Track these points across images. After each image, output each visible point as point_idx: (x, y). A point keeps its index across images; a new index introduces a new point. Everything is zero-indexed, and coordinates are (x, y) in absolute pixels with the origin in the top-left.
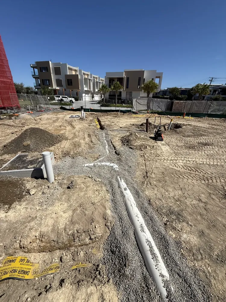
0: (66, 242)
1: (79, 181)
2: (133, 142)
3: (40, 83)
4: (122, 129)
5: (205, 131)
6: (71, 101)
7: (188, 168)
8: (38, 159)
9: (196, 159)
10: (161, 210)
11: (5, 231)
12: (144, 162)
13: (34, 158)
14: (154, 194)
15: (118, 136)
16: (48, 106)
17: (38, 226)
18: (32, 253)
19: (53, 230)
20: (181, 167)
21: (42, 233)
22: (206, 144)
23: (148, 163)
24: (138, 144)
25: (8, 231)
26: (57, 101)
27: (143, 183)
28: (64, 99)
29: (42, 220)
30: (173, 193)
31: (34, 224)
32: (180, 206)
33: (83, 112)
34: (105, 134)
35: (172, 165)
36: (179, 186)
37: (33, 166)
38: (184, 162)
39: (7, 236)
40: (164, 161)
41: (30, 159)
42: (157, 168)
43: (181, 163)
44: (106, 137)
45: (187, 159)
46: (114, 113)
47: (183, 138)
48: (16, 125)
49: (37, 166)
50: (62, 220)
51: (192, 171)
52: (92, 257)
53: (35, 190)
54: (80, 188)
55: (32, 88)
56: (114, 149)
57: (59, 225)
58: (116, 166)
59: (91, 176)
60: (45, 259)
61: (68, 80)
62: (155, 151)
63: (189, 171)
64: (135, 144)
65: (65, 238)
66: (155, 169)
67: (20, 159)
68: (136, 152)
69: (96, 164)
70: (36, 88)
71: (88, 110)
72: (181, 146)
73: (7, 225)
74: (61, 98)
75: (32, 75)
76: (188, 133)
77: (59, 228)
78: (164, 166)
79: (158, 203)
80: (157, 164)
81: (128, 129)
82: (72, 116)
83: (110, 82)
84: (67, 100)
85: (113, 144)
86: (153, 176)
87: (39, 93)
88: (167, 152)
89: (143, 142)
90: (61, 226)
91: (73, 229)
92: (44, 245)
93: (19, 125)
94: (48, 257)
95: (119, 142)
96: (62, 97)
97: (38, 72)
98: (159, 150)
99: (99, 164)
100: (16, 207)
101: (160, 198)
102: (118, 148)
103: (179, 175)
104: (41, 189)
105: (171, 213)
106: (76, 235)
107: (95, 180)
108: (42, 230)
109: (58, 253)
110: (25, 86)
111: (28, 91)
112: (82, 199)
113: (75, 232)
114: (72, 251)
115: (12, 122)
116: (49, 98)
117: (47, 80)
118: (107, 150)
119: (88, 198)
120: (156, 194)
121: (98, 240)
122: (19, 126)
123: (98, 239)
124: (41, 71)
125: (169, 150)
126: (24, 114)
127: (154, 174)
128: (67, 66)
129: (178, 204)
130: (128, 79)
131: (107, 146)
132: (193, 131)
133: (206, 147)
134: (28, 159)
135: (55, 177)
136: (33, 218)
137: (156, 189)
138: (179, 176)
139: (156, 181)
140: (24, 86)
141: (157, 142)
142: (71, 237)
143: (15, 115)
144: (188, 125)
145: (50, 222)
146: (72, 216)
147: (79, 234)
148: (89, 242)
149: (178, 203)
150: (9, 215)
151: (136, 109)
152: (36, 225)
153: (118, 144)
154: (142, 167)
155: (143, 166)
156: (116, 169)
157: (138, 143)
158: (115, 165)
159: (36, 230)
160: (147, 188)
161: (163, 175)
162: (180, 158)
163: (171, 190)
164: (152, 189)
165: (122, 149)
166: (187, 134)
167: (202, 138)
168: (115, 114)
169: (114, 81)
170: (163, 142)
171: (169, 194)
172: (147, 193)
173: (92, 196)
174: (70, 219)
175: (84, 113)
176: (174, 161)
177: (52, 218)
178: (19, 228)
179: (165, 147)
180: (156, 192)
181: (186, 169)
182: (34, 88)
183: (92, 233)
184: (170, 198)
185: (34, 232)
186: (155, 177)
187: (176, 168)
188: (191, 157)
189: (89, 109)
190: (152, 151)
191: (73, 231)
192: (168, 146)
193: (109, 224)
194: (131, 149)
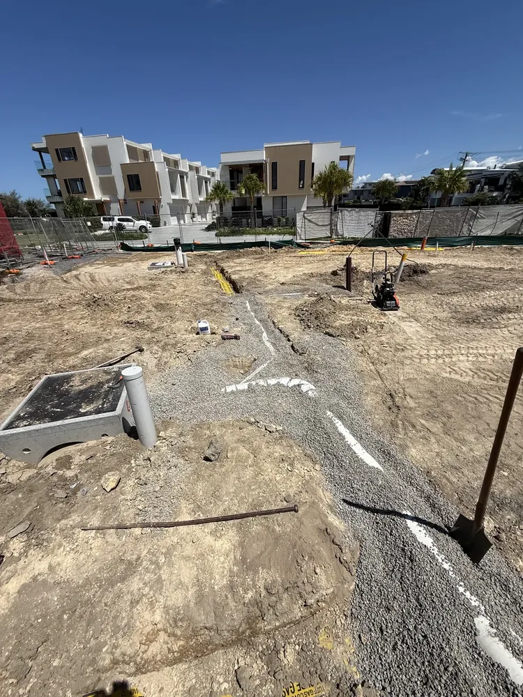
0: (240, 626)
1: (229, 437)
2: (332, 319)
3: (59, 188)
4: (286, 287)
5: (486, 277)
6: (142, 227)
7: (488, 373)
8: (101, 384)
9: (497, 349)
10: (469, 500)
11: (60, 618)
12: (372, 368)
13: (90, 383)
14: (434, 454)
15: (286, 305)
16: (89, 244)
17: (155, 592)
18: (149, 674)
19: (200, 598)
20: (471, 373)
21: (171, 611)
22: (503, 310)
23: (383, 370)
24: (343, 322)
25: (69, 618)
26: (107, 231)
27: (393, 425)
28: (125, 223)
29: (160, 569)
30: (480, 446)
31: (141, 585)
32: (513, 482)
33: (180, 252)
34: (249, 302)
35: (444, 369)
36: (486, 427)
37: (92, 406)
38: (470, 359)
39: (68, 631)
40: (422, 362)
41: (81, 388)
42: (409, 380)
43: (464, 363)
44: (255, 311)
45: (475, 352)
46: (253, 249)
47: (443, 299)
48: (18, 297)
49: (103, 404)
50: (216, 563)
51: (500, 381)
52: (323, 663)
53: (114, 475)
54: (239, 459)
55: (40, 202)
56: (284, 339)
57: (213, 581)
58: (307, 386)
59: (253, 420)
60: (188, 685)
61: (128, 176)
62: (388, 336)
63: (495, 383)
64: (337, 324)
65: (235, 616)
66: (408, 384)
67: (54, 390)
68: (344, 343)
69: (254, 383)
70: (51, 203)
71: (189, 248)
72: (446, 318)
73: (62, 597)
74: (118, 222)
75: (39, 170)
76: (450, 286)
77: (216, 587)
78: (428, 373)
79: (454, 480)
80: (406, 370)
81: (302, 287)
82: (153, 264)
83: (232, 177)
84: (133, 225)
85: (278, 328)
86: (412, 404)
87: (60, 213)
88: (419, 337)
89: (353, 315)
90: (220, 582)
91: (254, 586)
92: (183, 646)
93: (26, 298)
94: (197, 676)
95: (292, 322)
96: (119, 220)
97: (51, 162)
98: (398, 333)
99: (262, 382)
100: (74, 533)
101: (452, 463)
102: (295, 336)
103: (475, 396)
104: (130, 469)
105: (498, 505)
106: (266, 603)
107: (266, 429)
108: (168, 603)
109: (221, 661)
110: (24, 198)
111: (33, 209)
112: (253, 490)
113: (262, 596)
114: (261, 649)
115: (7, 291)
116: (89, 224)
117: (77, 180)
118: (268, 344)
119: (268, 485)
120: (438, 454)
121: (324, 604)
122: (28, 300)
123: (324, 602)
124: (59, 160)
125: (422, 331)
126: (34, 268)
127: (411, 397)
128: (125, 143)
129: (507, 477)
130: (274, 165)
131: (265, 334)
132: (457, 281)
133: (504, 316)
134: (75, 388)
135: (158, 431)
136: (130, 563)
137: (433, 440)
138: (476, 398)
139: (422, 416)
140: (20, 200)
141: (385, 315)
142: (251, 609)
143: (11, 273)
144: (441, 267)
145: (186, 573)
146: (241, 544)
147: (273, 598)
148: (300, 614)
149: (506, 474)
150: (59, 564)
151: (303, 237)
152: (147, 589)
153: (292, 326)
154: (373, 382)
155: (375, 379)
156: (310, 393)
157: (344, 319)
158: (303, 382)
159: (152, 604)
160: (409, 439)
161: (434, 399)
162: (456, 349)
163: (471, 438)
164: (424, 442)
165: (307, 338)
166: (445, 288)
167: (486, 295)
168: (255, 252)
169: (241, 172)
170: (399, 313)
171: (471, 450)
172: (413, 452)
173: (278, 479)
174: (238, 557)
175: (185, 253)
176: (447, 360)
177: (187, 558)
178: (100, 601)
179: (410, 324)
180: (436, 448)
181: (485, 379)
182: (46, 202)
183: (309, 588)
184: (479, 461)
185: (147, 612)
186: (417, 405)
187: (457, 377)
188: (483, 344)
189: (190, 244)
190: (383, 338)
191: (254, 590)
192: (416, 322)
193: (346, 557)
194: (330, 338)
